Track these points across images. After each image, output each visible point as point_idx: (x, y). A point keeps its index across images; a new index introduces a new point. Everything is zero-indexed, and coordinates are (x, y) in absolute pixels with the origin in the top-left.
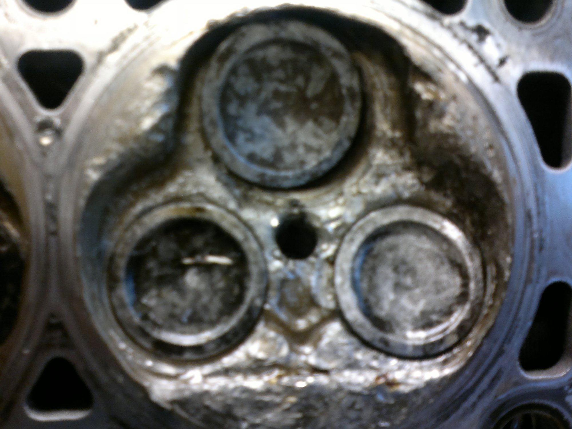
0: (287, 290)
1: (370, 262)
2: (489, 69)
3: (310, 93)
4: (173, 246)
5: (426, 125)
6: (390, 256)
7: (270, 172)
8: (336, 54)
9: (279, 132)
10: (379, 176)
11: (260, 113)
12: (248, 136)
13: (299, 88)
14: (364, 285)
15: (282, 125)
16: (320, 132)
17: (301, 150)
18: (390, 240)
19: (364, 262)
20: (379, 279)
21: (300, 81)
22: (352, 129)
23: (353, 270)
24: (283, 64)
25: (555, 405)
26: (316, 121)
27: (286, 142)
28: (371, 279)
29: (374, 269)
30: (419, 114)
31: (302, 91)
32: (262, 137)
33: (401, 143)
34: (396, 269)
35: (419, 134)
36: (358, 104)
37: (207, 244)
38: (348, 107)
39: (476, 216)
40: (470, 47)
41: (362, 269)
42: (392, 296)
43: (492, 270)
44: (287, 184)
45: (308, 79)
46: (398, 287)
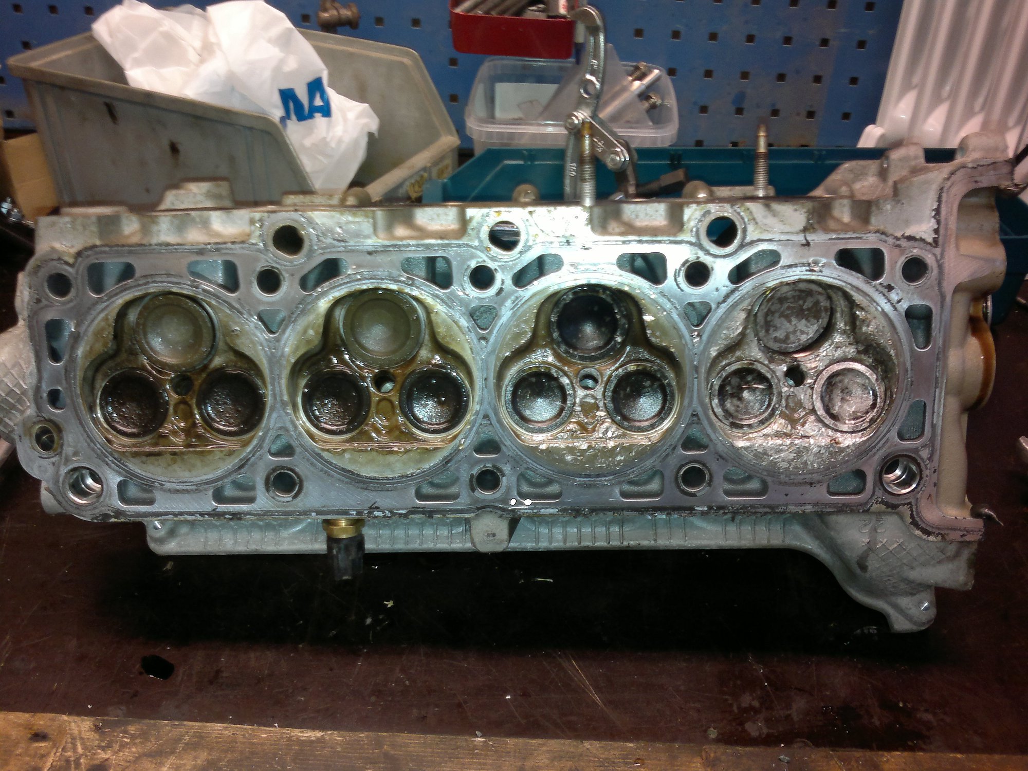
0: (790, 400)
1: (831, 388)
2: (892, 304)
3: (805, 307)
4: (738, 380)
5: (861, 328)
6: (840, 385)
7: (784, 346)
8: (820, 293)
9: (788, 325)
10: (837, 348)
11: (780, 317)
12: (774, 328)
13: (800, 305)
14: (827, 399)
15: (790, 321)
16: (808, 324)
17: (798, 333)
18: (840, 378)
19: (827, 388)
20: (834, 396)
21: (801, 302)
22: (825, 324)
23: (821, 391)
24: (794, 297)
25: (913, 455)
26: (806, 319)
27: (791, 329)
28: (830, 396)
29: (832, 391)
30: (858, 323)
31: (801, 306)
32: (780, 328)
33: (849, 332)
34: (842, 391)
35: (857, 331)
36: (829, 313)
37: (753, 379)
38: (823, 314)
39: (883, 367)
40: (884, 295)
41: (826, 391)
42: (839, 404)
43: (889, 394)
44: (791, 350)
45: (805, 302)
46: (843, 399)
